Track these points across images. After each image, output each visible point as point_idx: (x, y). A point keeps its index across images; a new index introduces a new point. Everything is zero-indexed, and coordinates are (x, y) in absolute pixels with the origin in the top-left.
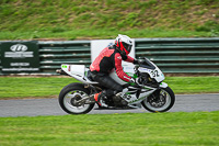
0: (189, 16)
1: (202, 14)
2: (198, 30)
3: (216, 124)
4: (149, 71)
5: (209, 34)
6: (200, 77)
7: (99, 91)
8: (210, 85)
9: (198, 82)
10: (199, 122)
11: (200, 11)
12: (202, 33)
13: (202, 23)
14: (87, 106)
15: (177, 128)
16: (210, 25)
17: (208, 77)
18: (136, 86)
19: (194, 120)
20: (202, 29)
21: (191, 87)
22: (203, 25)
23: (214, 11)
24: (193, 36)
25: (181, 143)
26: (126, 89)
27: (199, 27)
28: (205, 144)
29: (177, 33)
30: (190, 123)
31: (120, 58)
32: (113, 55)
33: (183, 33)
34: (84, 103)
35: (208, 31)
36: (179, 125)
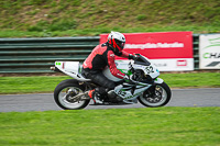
0: (21, 16)
1: (34, 14)
2: (31, 30)
3: (49, 124)
4: (143, 68)
5: (41, 33)
6: (32, 77)
7: (93, 88)
8: (43, 85)
9: (30, 82)
10: (32, 122)
11: (32, 12)
12: (34, 33)
13: (34, 24)
14: (82, 103)
15: (10, 128)
16: (43, 25)
17: (40, 77)
18: (130, 82)
19: (27, 120)
20: (34, 29)
21: (23, 87)
22: (35, 25)
23: (46, 11)
24: (25, 36)
25: (14, 143)
26: (121, 86)
27: (31, 27)
28: (39, 143)
29: (9, 33)
30: (23, 123)
31: (112, 55)
32: (105, 53)
33: (15, 33)
34: (79, 99)
35: (40, 30)
36: (12, 125)
